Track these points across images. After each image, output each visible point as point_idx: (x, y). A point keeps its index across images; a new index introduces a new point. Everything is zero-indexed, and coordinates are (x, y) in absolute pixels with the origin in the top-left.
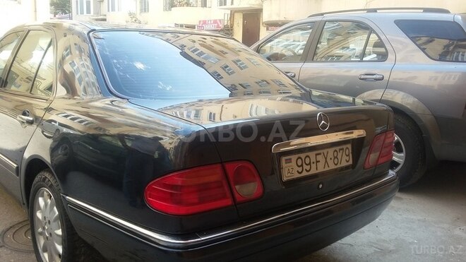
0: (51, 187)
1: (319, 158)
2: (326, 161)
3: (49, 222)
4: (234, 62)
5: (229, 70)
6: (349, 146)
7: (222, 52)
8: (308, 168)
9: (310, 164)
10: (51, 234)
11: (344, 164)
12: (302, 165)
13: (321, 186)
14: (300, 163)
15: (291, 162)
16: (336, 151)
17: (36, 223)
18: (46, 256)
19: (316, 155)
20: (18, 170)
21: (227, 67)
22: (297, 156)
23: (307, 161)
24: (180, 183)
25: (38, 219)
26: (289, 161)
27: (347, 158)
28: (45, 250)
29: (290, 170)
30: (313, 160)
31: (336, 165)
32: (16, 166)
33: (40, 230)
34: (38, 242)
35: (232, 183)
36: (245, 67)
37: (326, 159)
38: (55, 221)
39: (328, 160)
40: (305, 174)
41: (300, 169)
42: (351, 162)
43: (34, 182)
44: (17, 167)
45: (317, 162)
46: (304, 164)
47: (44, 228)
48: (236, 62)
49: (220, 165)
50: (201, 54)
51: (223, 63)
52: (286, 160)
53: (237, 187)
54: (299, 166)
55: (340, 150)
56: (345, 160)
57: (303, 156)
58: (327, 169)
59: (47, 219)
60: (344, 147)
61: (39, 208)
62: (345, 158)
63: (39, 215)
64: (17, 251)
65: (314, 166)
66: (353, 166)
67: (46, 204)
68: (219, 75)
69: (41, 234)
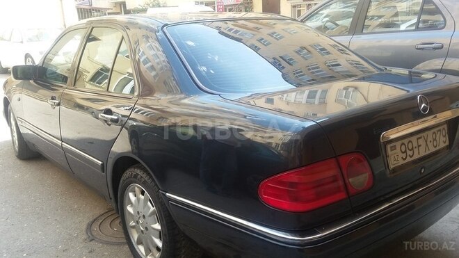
0: (144, 184)
1: (421, 142)
2: (427, 145)
3: (144, 217)
4: (270, 35)
5: (265, 42)
6: (445, 126)
7: (256, 28)
8: (411, 153)
9: (412, 149)
10: (146, 228)
11: (442, 145)
12: (405, 152)
13: (423, 170)
14: (403, 150)
15: (395, 149)
16: (434, 133)
17: (127, 217)
18: (141, 249)
19: (418, 139)
20: (103, 167)
21: (263, 39)
22: (400, 142)
23: (410, 147)
24: (296, 181)
25: (130, 213)
26: (394, 148)
27: (444, 139)
28: (139, 242)
29: (396, 158)
30: (415, 144)
31: (435, 147)
32: (101, 163)
33: (132, 223)
34: (130, 235)
35: (346, 176)
36: (281, 38)
37: (426, 142)
38: (150, 215)
39: (428, 143)
40: (409, 159)
41: (404, 156)
42: (447, 143)
43: (123, 178)
44: (103, 164)
45: (419, 146)
46: (407, 150)
47: (138, 222)
48: (271, 35)
49: (334, 159)
50: (236, 32)
51: (259, 37)
52: (391, 147)
53: (350, 180)
54: (403, 153)
55: (438, 131)
56: (443, 142)
57: (405, 141)
58: (428, 152)
59: (141, 215)
60: (441, 128)
61: (130, 203)
62: (443, 139)
63: (130, 209)
64: (107, 243)
65: (416, 151)
66: (449, 147)
67: (138, 200)
68: (256, 47)
69: (133, 227)
